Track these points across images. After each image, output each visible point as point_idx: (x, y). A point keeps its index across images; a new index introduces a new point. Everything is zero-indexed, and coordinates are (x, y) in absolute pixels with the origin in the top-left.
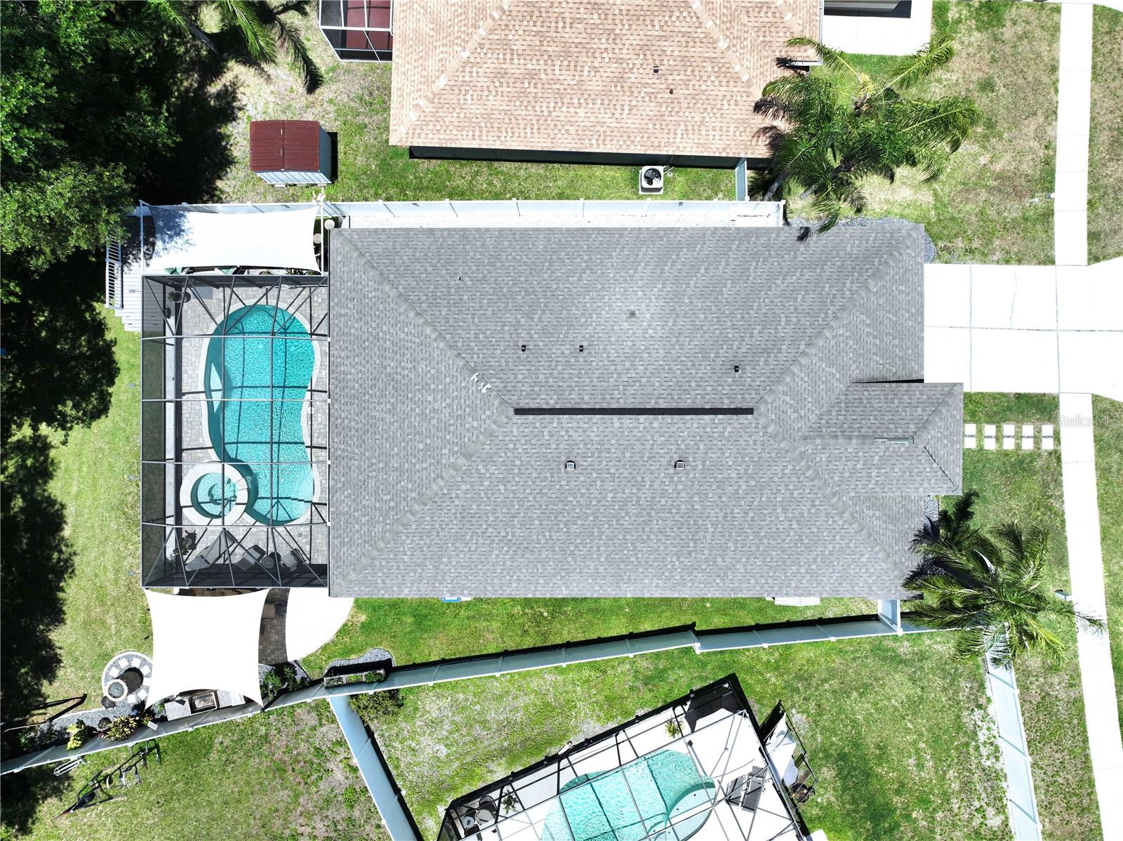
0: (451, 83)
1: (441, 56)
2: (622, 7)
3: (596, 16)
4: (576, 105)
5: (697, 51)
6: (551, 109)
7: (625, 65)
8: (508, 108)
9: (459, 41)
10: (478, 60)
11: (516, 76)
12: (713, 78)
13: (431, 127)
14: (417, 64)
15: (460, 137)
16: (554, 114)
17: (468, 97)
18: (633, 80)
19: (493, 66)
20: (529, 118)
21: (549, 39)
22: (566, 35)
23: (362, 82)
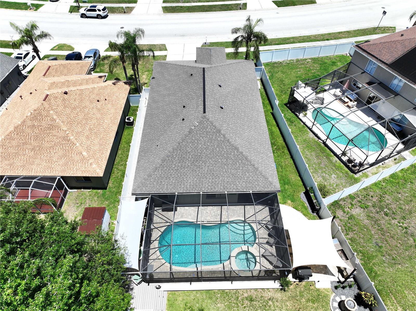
0: (86, 151)
1: (75, 154)
2: (77, 103)
3: (77, 109)
4: (103, 122)
5: (96, 91)
6: (103, 128)
7: (95, 107)
8: (99, 139)
9: (72, 147)
10: (81, 141)
11: (89, 133)
12: (105, 91)
13: (100, 162)
15: (105, 155)
16: (105, 128)
17: (92, 148)
18: (100, 107)
19: (84, 138)
20: (104, 134)
21: (80, 122)
22: (81, 118)
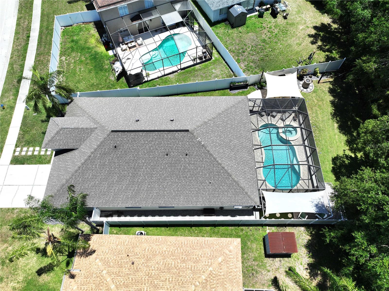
0: (217, 259)
1: (221, 271)
2: (144, 286)
3: (156, 283)
4: (166, 252)
5: (116, 270)
6: (176, 250)
7: (146, 265)
8: (194, 250)
9: (213, 275)
10: (205, 267)
11: (190, 261)
12: (111, 260)
13: (224, 244)
14: (231, 270)
15: (213, 241)
16: (176, 248)
17: (209, 254)
18: (143, 260)
19: (199, 265)
20: (186, 247)
21: (176, 274)
22: (169, 276)
23: (257, 280)
